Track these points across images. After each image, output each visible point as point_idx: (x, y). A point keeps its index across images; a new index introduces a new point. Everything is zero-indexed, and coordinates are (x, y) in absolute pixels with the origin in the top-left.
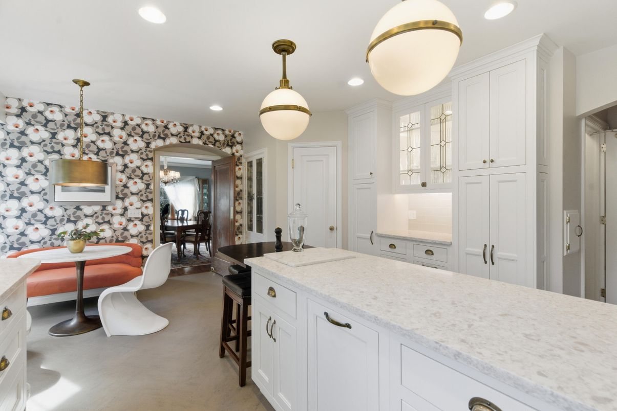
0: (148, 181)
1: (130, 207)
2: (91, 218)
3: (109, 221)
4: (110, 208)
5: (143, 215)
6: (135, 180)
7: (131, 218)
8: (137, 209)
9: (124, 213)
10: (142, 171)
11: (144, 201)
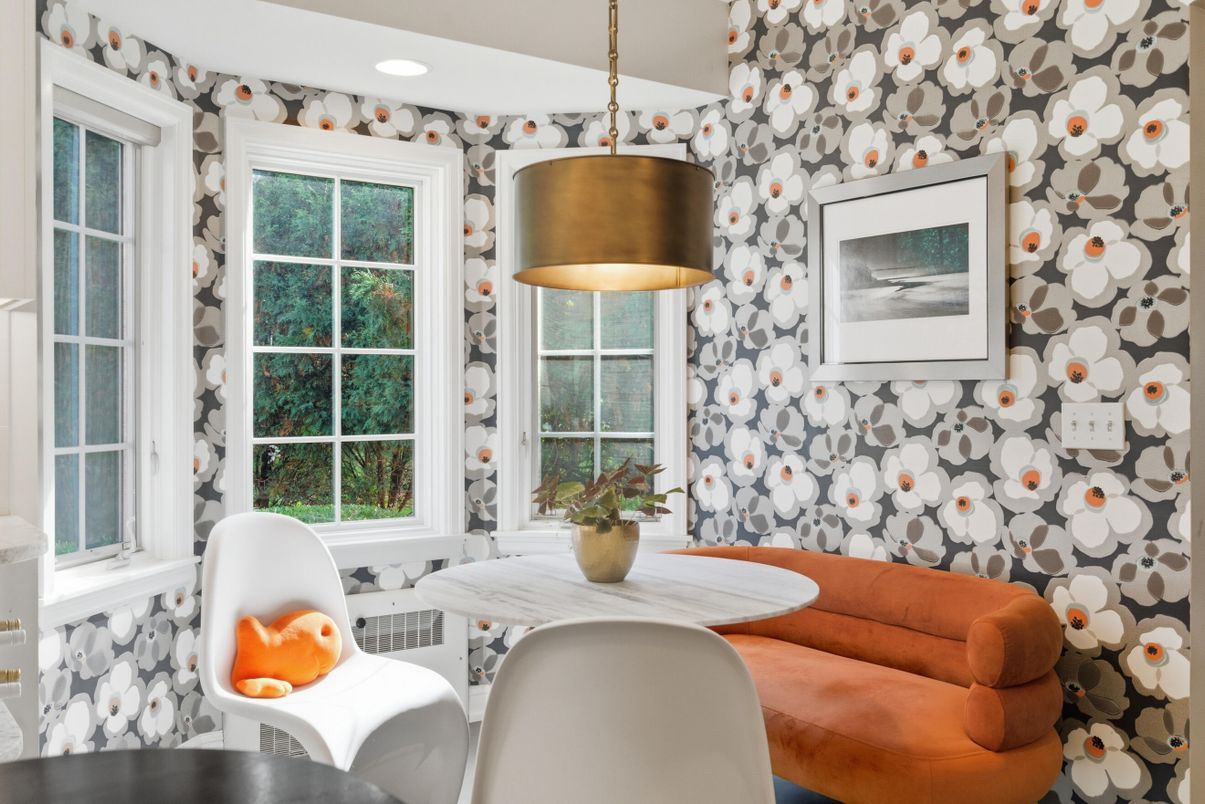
0: (1163, 223)
1: (1069, 390)
2: (923, 438)
3: (986, 460)
4: (988, 395)
5: (1137, 441)
6: (1096, 230)
7: (1073, 452)
8: (1105, 399)
9: (1046, 422)
10: (1128, 168)
11: (1139, 353)
